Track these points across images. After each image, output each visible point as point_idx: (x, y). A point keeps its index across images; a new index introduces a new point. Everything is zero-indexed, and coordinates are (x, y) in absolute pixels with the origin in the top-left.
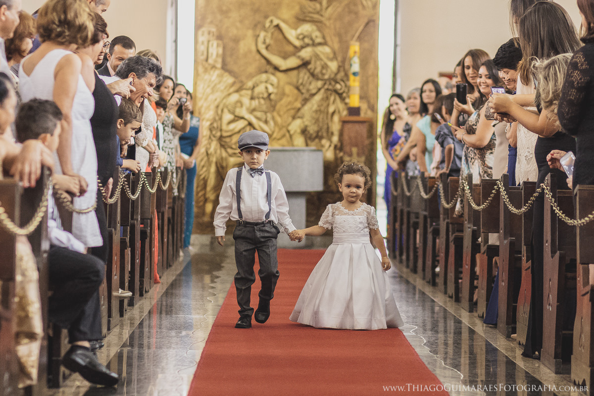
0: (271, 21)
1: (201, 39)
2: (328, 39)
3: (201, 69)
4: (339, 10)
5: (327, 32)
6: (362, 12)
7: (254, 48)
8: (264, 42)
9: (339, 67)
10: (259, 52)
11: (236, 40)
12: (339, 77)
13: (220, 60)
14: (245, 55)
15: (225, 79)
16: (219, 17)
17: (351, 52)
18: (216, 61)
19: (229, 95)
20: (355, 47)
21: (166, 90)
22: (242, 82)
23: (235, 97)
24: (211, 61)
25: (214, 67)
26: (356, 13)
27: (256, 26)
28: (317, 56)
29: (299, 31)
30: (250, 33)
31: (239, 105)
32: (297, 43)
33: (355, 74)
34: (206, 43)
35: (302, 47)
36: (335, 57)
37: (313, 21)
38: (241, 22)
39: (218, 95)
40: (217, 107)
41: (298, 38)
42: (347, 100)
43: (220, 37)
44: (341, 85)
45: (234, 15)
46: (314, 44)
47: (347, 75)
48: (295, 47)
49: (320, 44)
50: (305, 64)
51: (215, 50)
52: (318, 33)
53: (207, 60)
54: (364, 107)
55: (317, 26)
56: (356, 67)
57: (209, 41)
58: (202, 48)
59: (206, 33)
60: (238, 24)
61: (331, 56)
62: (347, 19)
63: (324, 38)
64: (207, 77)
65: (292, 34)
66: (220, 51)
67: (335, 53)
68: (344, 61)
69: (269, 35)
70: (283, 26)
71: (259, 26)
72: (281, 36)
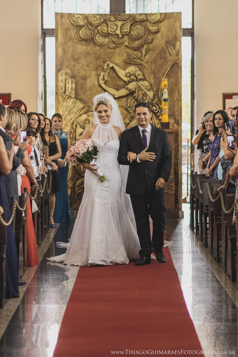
0: (108, 65)
1: (60, 78)
2: (147, 76)
3: (61, 99)
4: (154, 56)
5: (145, 71)
6: (169, 58)
7: (97, 83)
8: (103, 79)
9: (154, 95)
10: (100, 85)
11: (85, 78)
12: (154, 101)
13: (74, 92)
14: (91, 88)
15: (77, 105)
16: (72, 63)
17: (162, 86)
18: (71, 93)
19: (81, 115)
20: (165, 82)
21: (33, 122)
22: (89, 106)
23: (84, 117)
24: (67, 93)
25: (70, 97)
26: (165, 58)
27: (97, 68)
28: (139, 88)
29: (127, 71)
30: (94, 73)
31: (87, 122)
32: (126, 79)
33: (165, 100)
34: (64, 81)
35: (129, 82)
36: (151, 89)
37: (136, 64)
38: (87, 66)
39: (73, 116)
40: (73, 124)
41: (126, 76)
42: (160, 118)
43: (73, 77)
44: (156, 107)
45: (83, 61)
46: (137, 80)
47: (160, 100)
48: (125, 82)
49: (141, 80)
50: (131, 93)
51: (70, 86)
52: (140, 73)
53: (65, 93)
54: (172, 121)
55: (139, 68)
56: (166, 96)
57: (66, 80)
58: (61, 84)
59: (64, 75)
60: (86, 67)
61: (149, 87)
62: (159, 63)
63: (144, 75)
64: (65, 104)
65: (122, 73)
66: (74, 86)
67: (151, 86)
68: (157, 91)
69: (107, 74)
70: (116, 67)
71: (100, 68)
72: (115, 75)
